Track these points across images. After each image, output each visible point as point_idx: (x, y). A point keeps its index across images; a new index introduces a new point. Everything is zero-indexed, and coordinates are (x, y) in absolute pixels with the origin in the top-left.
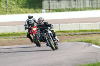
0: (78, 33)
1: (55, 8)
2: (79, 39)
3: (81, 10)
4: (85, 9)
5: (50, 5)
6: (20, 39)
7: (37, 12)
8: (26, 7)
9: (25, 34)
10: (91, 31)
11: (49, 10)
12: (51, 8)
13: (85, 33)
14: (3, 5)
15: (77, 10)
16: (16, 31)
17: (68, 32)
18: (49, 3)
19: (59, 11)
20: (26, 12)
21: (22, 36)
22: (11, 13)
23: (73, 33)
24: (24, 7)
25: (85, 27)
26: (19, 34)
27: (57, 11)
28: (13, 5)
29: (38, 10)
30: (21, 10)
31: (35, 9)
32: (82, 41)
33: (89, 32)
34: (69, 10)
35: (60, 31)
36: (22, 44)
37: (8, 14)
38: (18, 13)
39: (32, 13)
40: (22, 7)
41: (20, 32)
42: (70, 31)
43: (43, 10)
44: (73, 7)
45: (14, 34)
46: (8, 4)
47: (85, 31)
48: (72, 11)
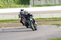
0: (51, 20)
1: (37, 4)
2: (52, 23)
3: (53, 6)
4: (56, 5)
5: (35, 3)
6: (16, 23)
7: (26, 7)
8: (19, 4)
9: (19, 20)
10: (59, 18)
11: (34, 6)
12: (35, 4)
13: (55, 19)
14: (6, 2)
15: (51, 6)
16: (14, 18)
17: (45, 19)
18: (34, 1)
19: (40, 6)
20: (20, 7)
21: (17, 21)
22: (10, 7)
23: (48, 19)
24: (18, 4)
25: (55, 16)
26: (15, 20)
27: (38, 6)
28: (12, 2)
29: (27, 6)
30: (17, 5)
31: (25, 5)
32: (54, 25)
33: (58, 19)
34: (46, 6)
35: (40, 19)
36: (17, 26)
37: (9, 8)
38: (15, 8)
39: (23, 7)
40: (17, 4)
41: (16, 19)
42: (46, 18)
43: (30, 6)
44: (48, 4)
45: (12, 20)
46: (9, 2)
47: (55, 18)
48: (48, 6)
